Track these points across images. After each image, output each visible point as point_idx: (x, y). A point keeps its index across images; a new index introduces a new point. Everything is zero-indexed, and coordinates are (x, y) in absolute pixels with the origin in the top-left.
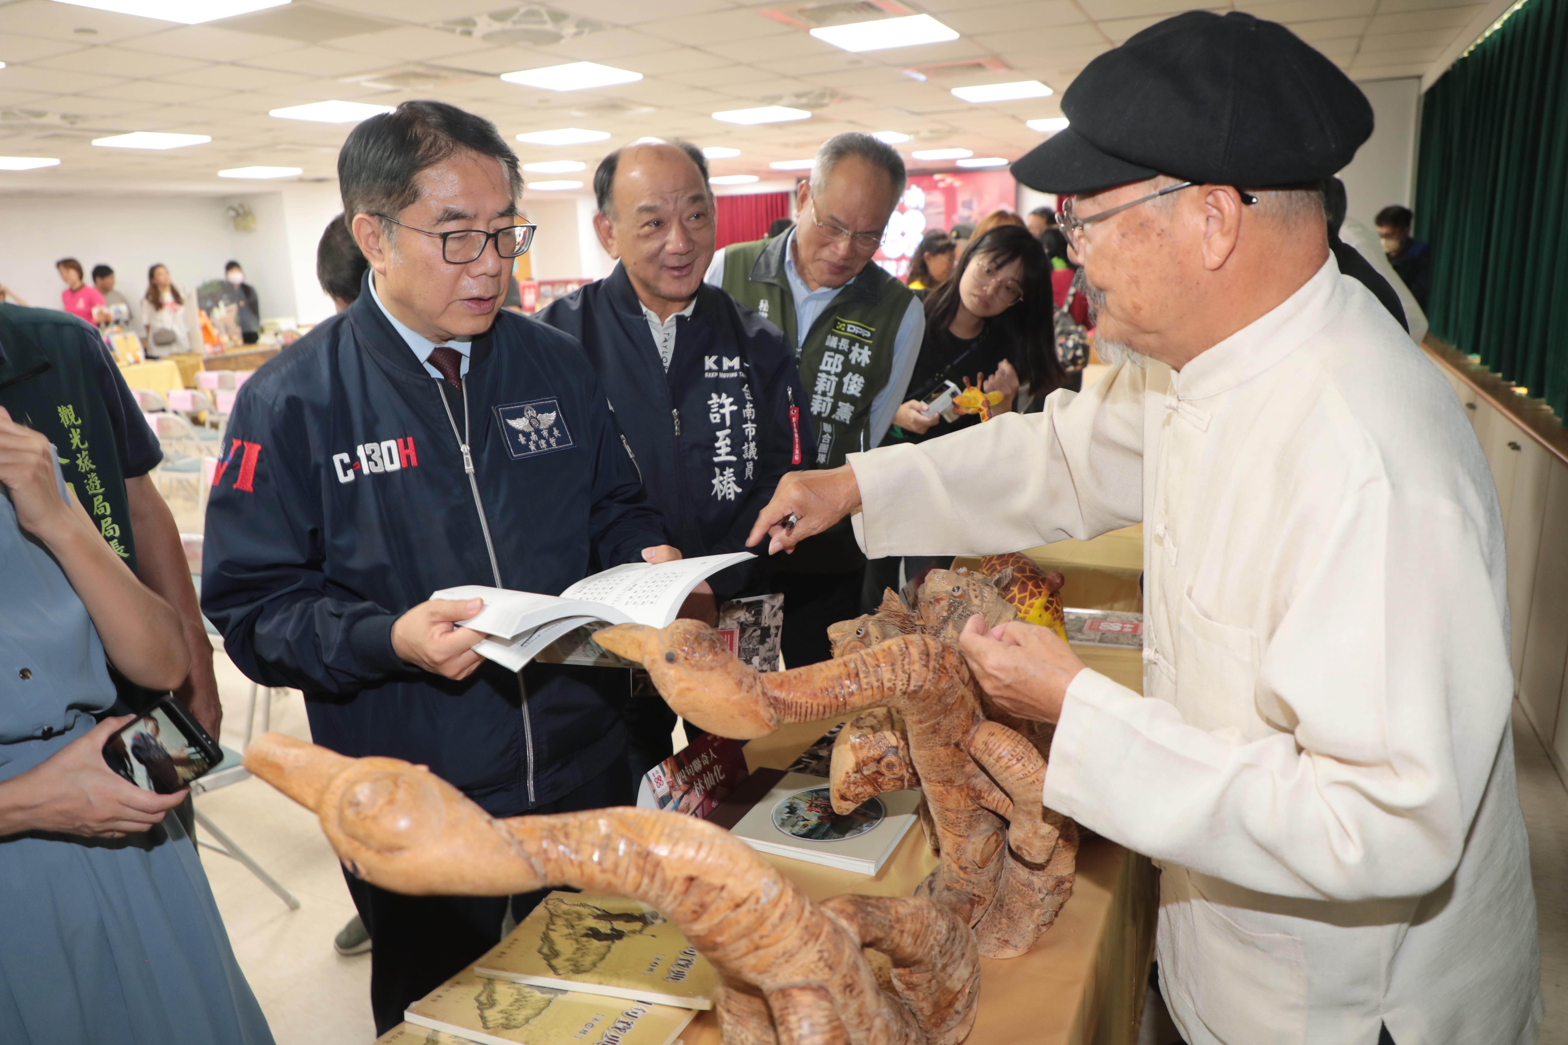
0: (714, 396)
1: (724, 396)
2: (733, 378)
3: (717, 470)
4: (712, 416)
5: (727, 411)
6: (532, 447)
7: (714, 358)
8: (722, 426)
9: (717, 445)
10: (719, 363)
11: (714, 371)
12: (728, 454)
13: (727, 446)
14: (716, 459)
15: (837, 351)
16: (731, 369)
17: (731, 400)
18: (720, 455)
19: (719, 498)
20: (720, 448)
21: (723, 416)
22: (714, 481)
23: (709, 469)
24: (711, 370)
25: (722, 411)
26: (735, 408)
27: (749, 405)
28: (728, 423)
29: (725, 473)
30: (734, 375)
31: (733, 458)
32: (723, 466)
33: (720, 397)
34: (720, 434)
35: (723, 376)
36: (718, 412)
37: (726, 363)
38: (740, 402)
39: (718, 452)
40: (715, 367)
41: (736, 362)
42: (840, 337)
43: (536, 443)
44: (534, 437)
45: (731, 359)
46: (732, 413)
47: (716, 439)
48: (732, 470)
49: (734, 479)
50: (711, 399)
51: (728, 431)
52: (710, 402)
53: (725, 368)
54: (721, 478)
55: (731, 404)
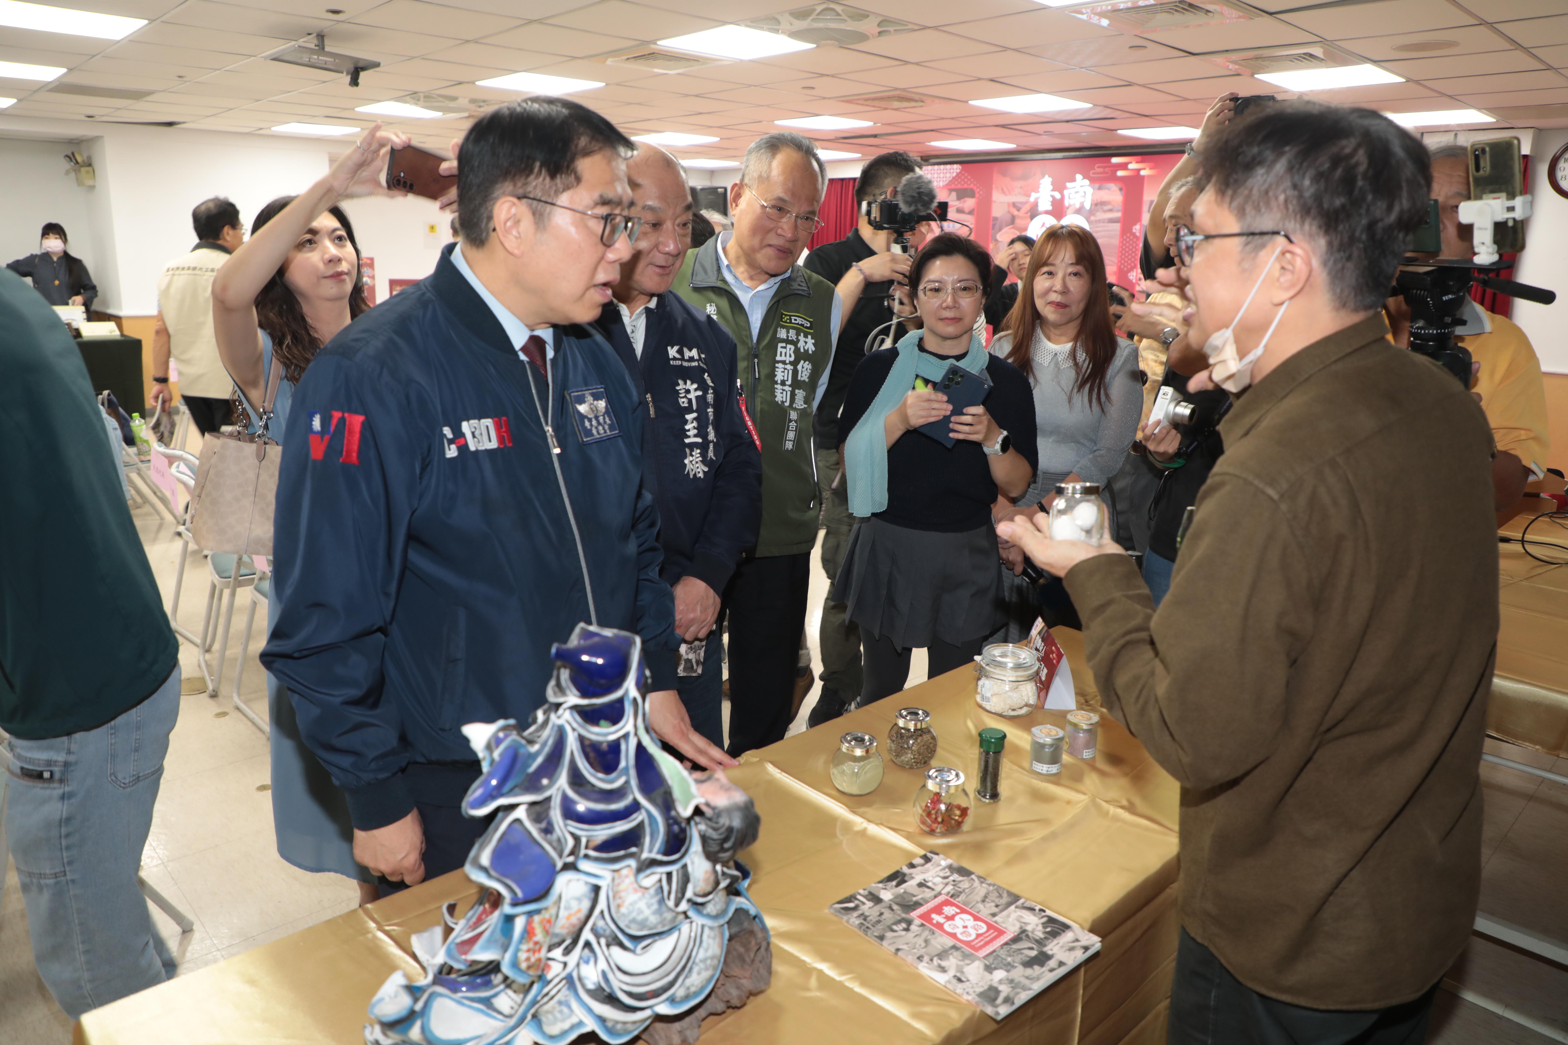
0: (680, 382)
1: (689, 382)
2: (695, 367)
3: (687, 450)
4: (681, 400)
5: (692, 396)
6: (594, 431)
7: (676, 348)
8: (689, 410)
9: (687, 427)
10: (680, 352)
11: (678, 359)
12: (695, 436)
13: (694, 428)
14: (687, 441)
15: (787, 341)
16: (691, 359)
17: (695, 386)
18: (689, 437)
19: (691, 476)
20: (689, 430)
21: (690, 401)
22: (686, 461)
23: (681, 449)
24: (675, 359)
25: (689, 396)
26: (699, 393)
27: (711, 391)
28: (695, 407)
29: (694, 453)
30: (695, 364)
31: (699, 440)
32: (692, 446)
33: (685, 383)
34: (689, 417)
35: (685, 364)
36: (685, 397)
37: (687, 354)
38: (703, 387)
39: (688, 433)
40: (678, 356)
41: (694, 353)
42: (788, 329)
43: (596, 428)
44: (594, 422)
45: (690, 350)
46: (697, 397)
47: (686, 422)
48: (698, 451)
49: (700, 459)
50: (679, 385)
51: (695, 415)
52: (678, 388)
53: (686, 357)
54: (691, 459)
55: (696, 390)
